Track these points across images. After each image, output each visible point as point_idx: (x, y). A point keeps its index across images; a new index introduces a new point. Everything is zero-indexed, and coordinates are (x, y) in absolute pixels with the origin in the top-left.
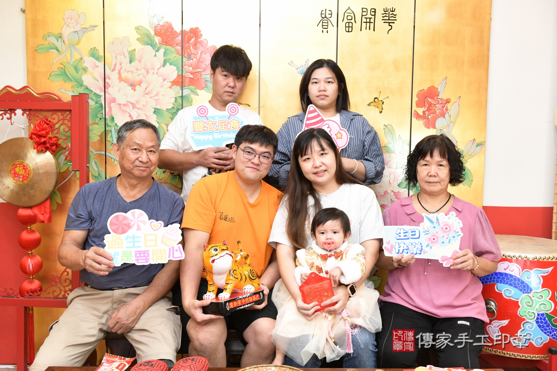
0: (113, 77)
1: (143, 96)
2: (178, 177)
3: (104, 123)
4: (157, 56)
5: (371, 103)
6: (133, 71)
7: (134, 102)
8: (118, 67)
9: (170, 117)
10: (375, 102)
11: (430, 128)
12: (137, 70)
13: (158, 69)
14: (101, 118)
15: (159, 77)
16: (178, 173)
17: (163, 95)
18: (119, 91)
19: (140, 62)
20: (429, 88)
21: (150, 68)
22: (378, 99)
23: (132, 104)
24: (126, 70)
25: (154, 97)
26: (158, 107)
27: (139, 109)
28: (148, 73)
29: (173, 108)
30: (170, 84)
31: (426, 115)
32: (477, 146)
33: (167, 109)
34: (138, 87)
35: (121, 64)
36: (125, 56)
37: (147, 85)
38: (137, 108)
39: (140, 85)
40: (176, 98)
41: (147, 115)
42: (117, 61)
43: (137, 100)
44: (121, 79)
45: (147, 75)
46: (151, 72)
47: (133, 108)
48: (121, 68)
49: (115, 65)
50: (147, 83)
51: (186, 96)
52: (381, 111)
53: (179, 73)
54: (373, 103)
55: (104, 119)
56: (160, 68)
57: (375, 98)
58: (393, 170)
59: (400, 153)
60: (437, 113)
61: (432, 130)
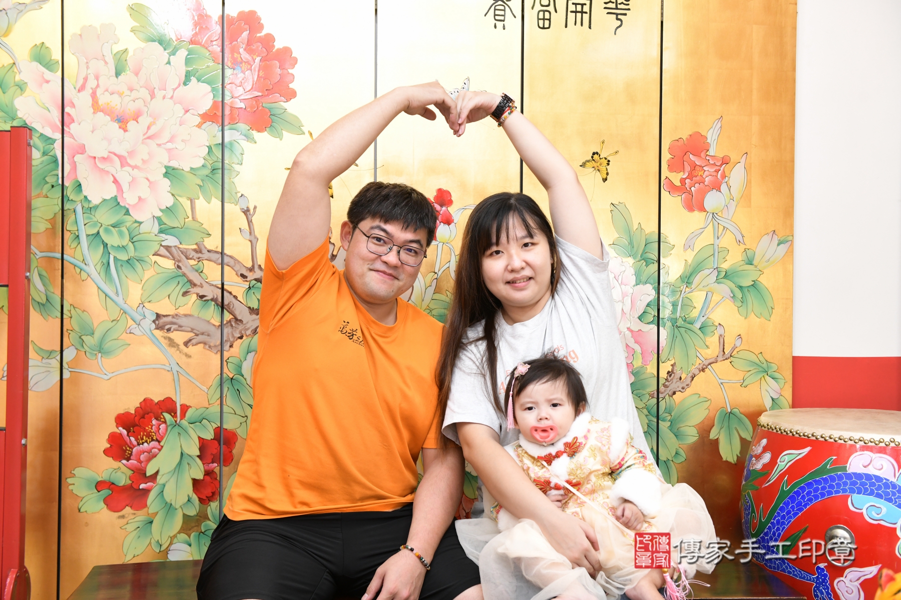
0: (80, 104)
1: (143, 143)
2: (213, 303)
3: (61, 195)
4: (171, 64)
5: (587, 163)
6: (123, 92)
7: (126, 154)
8: (92, 83)
9: (198, 185)
10: (593, 160)
11: (694, 210)
12: (131, 90)
13: (174, 90)
14: (54, 184)
15: (175, 104)
16: (214, 297)
17: (183, 141)
18: (93, 132)
19: (137, 74)
20: (691, 135)
21: (157, 88)
22: (600, 155)
23: (119, 157)
24: (107, 90)
25: (165, 144)
26: (174, 164)
27: (134, 167)
28: (153, 96)
29: (203, 166)
30: (198, 120)
31: (686, 186)
32: (778, 245)
33: (192, 169)
34: (131, 125)
35: (97, 78)
36: (106, 63)
37: (150, 120)
38: (129, 165)
39: (136, 119)
40: (210, 148)
41: (151, 179)
42: (89, 72)
43: (130, 150)
44: (96, 107)
45: (151, 100)
46: (159, 94)
47: (122, 166)
48: (98, 86)
49: (86, 79)
50: (150, 116)
51: (231, 143)
52: (605, 177)
53: (216, 99)
54: (591, 163)
55: (61, 186)
56: (177, 88)
57: (594, 154)
58: (629, 289)
59: (641, 257)
60: (706, 183)
61: (697, 215)
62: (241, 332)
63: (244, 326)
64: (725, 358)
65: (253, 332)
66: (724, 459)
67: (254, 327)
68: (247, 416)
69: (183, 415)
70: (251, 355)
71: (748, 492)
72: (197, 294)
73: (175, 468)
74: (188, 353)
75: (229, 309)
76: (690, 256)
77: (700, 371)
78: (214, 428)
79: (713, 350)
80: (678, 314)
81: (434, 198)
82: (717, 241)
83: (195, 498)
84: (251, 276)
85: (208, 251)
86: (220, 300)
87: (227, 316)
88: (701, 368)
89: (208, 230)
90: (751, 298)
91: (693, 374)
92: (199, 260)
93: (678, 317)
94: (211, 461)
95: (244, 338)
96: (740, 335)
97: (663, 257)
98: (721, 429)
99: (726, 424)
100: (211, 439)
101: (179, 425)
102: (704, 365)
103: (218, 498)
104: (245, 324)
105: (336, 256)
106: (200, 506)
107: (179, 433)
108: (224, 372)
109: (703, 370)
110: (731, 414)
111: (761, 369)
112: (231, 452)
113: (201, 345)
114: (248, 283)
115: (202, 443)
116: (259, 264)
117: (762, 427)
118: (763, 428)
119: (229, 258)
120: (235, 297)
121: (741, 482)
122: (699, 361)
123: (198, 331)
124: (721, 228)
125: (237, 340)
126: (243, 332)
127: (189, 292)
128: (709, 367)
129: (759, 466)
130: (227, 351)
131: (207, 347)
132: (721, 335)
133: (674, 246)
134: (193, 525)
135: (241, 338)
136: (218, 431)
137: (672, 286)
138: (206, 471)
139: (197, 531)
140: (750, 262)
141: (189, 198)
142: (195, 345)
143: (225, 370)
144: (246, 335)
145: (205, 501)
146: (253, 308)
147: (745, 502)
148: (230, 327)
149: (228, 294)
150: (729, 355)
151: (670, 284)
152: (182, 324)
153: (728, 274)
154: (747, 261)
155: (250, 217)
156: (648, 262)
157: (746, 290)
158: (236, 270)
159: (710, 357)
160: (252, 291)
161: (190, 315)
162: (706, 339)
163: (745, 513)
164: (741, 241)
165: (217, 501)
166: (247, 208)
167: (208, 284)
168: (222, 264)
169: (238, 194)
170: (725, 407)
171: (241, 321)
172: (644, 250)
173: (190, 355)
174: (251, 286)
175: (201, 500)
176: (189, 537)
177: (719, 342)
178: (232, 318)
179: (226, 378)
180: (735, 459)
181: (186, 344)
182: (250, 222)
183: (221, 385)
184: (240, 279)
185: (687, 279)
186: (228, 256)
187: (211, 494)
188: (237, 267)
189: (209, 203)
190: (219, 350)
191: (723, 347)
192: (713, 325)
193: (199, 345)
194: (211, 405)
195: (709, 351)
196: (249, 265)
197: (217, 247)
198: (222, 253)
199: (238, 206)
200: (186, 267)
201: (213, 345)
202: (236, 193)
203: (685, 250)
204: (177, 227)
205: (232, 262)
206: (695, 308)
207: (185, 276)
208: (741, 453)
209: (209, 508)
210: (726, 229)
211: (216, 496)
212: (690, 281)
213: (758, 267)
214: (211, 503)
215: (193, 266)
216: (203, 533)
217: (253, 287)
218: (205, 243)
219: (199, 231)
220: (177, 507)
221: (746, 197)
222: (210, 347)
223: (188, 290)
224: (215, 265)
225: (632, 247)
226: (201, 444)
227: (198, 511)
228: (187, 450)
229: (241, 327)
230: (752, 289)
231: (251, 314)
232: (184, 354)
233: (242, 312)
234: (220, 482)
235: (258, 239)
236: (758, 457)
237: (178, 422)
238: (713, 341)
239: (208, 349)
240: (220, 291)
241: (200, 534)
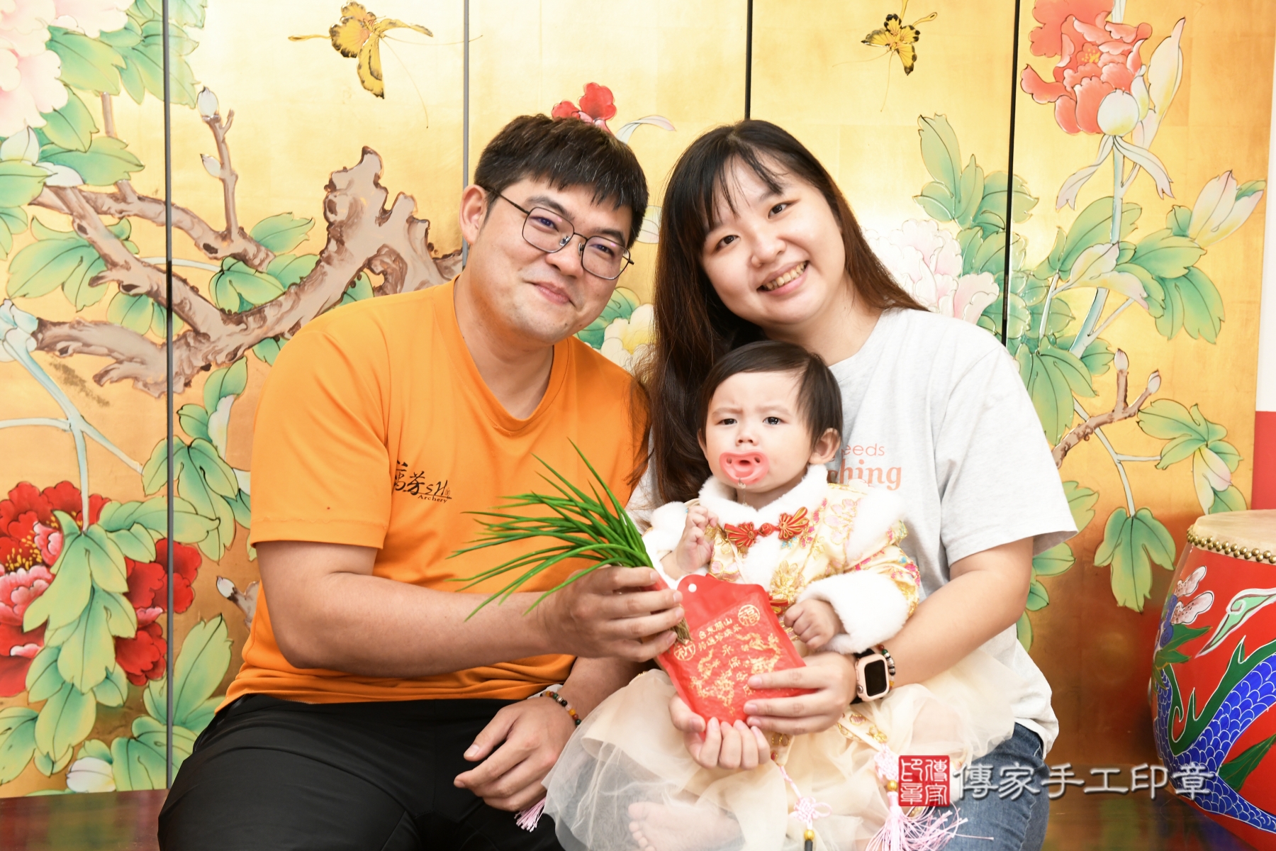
2: (151, 300)
5: (876, 37)
9: (117, 67)
10: (888, 30)
11: (1079, 131)
16: (152, 288)
22: (900, 21)
26: (66, 23)
29: (125, 28)
31: (1065, 83)
32: (1238, 198)
33: (103, 33)
41: (22, 53)
52: (908, 64)
54: (883, 36)
57: (889, 18)
58: (950, 283)
59: (974, 220)
60: (1103, 78)
61: (1084, 139)
62: (206, 358)
63: (213, 345)
64: (1127, 415)
65: (229, 357)
66: (1120, 604)
67: (231, 348)
68: (219, 519)
69: (94, 517)
70: (226, 403)
71: (1168, 667)
72: (120, 283)
73: (80, 617)
74: (102, 397)
75: (183, 312)
76: (1068, 220)
77: (1079, 439)
78: (155, 541)
79: (1104, 400)
80: (1041, 331)
81: (581, 101)
82: (1120, 192)
83: (120, 674)
84: (224, 249)
85: (140, 198)
86: (164, 294)
87: (179, 326)
88: (1082, 434)
89: (139, 158)
90: (1181, 299)
91: (1067, 443)
92: (122, 215)
93: (1041, 336)
94: (150, 603)
95: (213, 368)
96: (1157, 371)
97: (1016, 222)
98: (1116, 547)
99: (1125, 538)
100: (151, 562)
101: (86, 535)
102: (1087, 427)
103: (165, 673)
104: (214, 342)
105: (391, 211)
106: (129, 688)
107: (87, 551)
108: (175, 433)
109: (1085, 437)
110: (1135, 520)
111: (1195, 436)
112: (189, 586)
113: (129, 382)
114: (219, 263)
115: (133, 569)
116: (240, 225)
117: (1196, 544)
118: (1199, 547)
119: (180, 213)
120: (194, 290)
121: (1153, 648)
122: (1077, 420)
123: (122, 354)
124: (1129, 165)
125: (198, 372)
126: (210, 357)
127: (102, 278)
128: (1097, 430)
129: (1189, 618)
130: (179, 394)
131: (140, 385)
132: (1121, 371)
133: (1038, 199)
134: (117, 723)
135: (207, 368)
136: (165, 548)
137: (1031, 277)
138: (139, 622)
139: (124, 736)
140: (1182, 233)
141: (99, 92)
142: (116, 381)
143: (176, 429)
144: (217, 363)
145: (137, 679)
146: (230, 311)
147: (1161, 684)
148: (185, 347)
149: (181, 284)
150: (1136, 409)
151: (1028, 272)
152: (90, 340)
153: (1138, 255)
154: (1175, 228)
155: (220, 132)
156: (986, 230)
157: (1171, 285)
158: (195, 236)
159: (1100, 413)
160: (226, 278)
161: (105, 324)
162: (1093, 379)
163: (1160, 705)
164: (1167, 191)
165: (162, 678)
166: (215, 114)
167: (140, 264)
168: (168, 224)
169: (195, 86)
170: (1125, 506)
171: (206, 336)
172: (980, 207)
173: (107, 400)
174: (225, 268)
175: (131, 677)
176: (109, 746)
177: (1118, 384)
178: (189, 330)
179: (178, 445)
180: (1141, 603)
181: (99, 379)
182: (220, 143)
183: (168, 458)
184: (203, 255)
185: (1060, 263)
186: (178, 208)
187: (151, 666)
188: (197, 232)
189: (139, 103)
190: (163, 392)
191: (1123, 394)
192: (1107, 351)
193: (125, 381)
194: (149, 497)
195: (1097, 402)
196: (221, 227)
197: (157, 191)
198: (167, 203)
199: (196, 110)
200: (96, 228)
201: (152, 382)
202: (193, 85)
203: (1059, 207)
204: (77, 150)
205: (186, 221)
206: (1074, 318)
207: (94, 247)
208: (1151, 592)
209: (147, 692)
210: (1138, 166)
211: (161, 670)
212: (1067, 266)
213: (1196, 241)
214: (152, 683)
215: (110, 228)
216: (135, 739)
217: (229, 269)
218: (133, 183)
219: (120, 158)
220: (85, 690)
221: (1179, 105)
222: (145, 385)
223: (101, 275)
224: (154, 225)
225: (957, 201)
226: (130, 572)
227: (125, 698)
228: (101, 583)
229: (205, 347)
230: (1183, 284)
231: (225, 322)
232: (94, 398)
233: (209, 320)
234: (168, 643)
235: (237, 177)
236: (1189, 601)
237: (84, 529)
238: (1106, 381)
239: (142, 390)
240: (164, 277)
241: (129, 741)
